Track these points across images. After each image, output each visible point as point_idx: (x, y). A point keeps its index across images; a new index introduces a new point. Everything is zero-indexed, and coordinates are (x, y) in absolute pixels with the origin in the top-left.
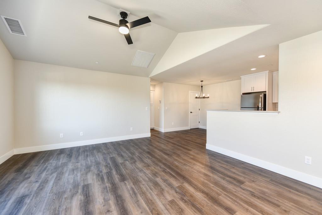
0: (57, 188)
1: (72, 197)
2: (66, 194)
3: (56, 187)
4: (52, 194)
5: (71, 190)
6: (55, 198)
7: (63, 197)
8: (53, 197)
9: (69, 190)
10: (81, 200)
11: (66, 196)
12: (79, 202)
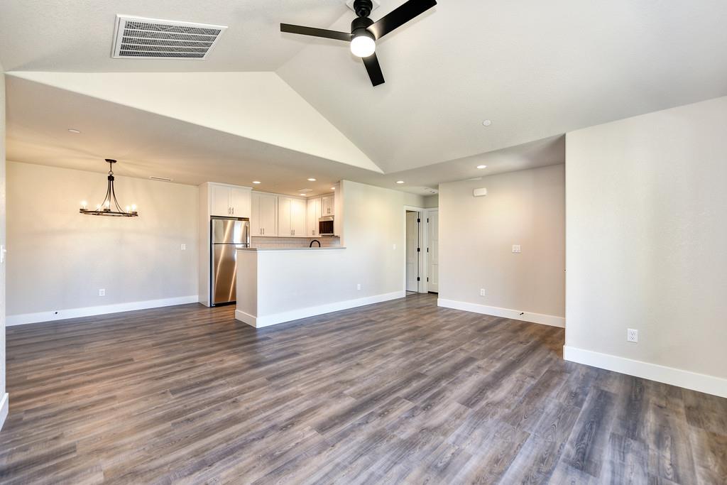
0: (511, 438)
1: (499, 403)
2: (504, 413)
3: (513, 441)
4: (525, 430)
5: (493, 415)
6: (524, 420)
7: (511, 411)
8: (525, 422)
9: (497, 417)
10: (493, 392)
11: (507, 411)
12: (497, 392)
